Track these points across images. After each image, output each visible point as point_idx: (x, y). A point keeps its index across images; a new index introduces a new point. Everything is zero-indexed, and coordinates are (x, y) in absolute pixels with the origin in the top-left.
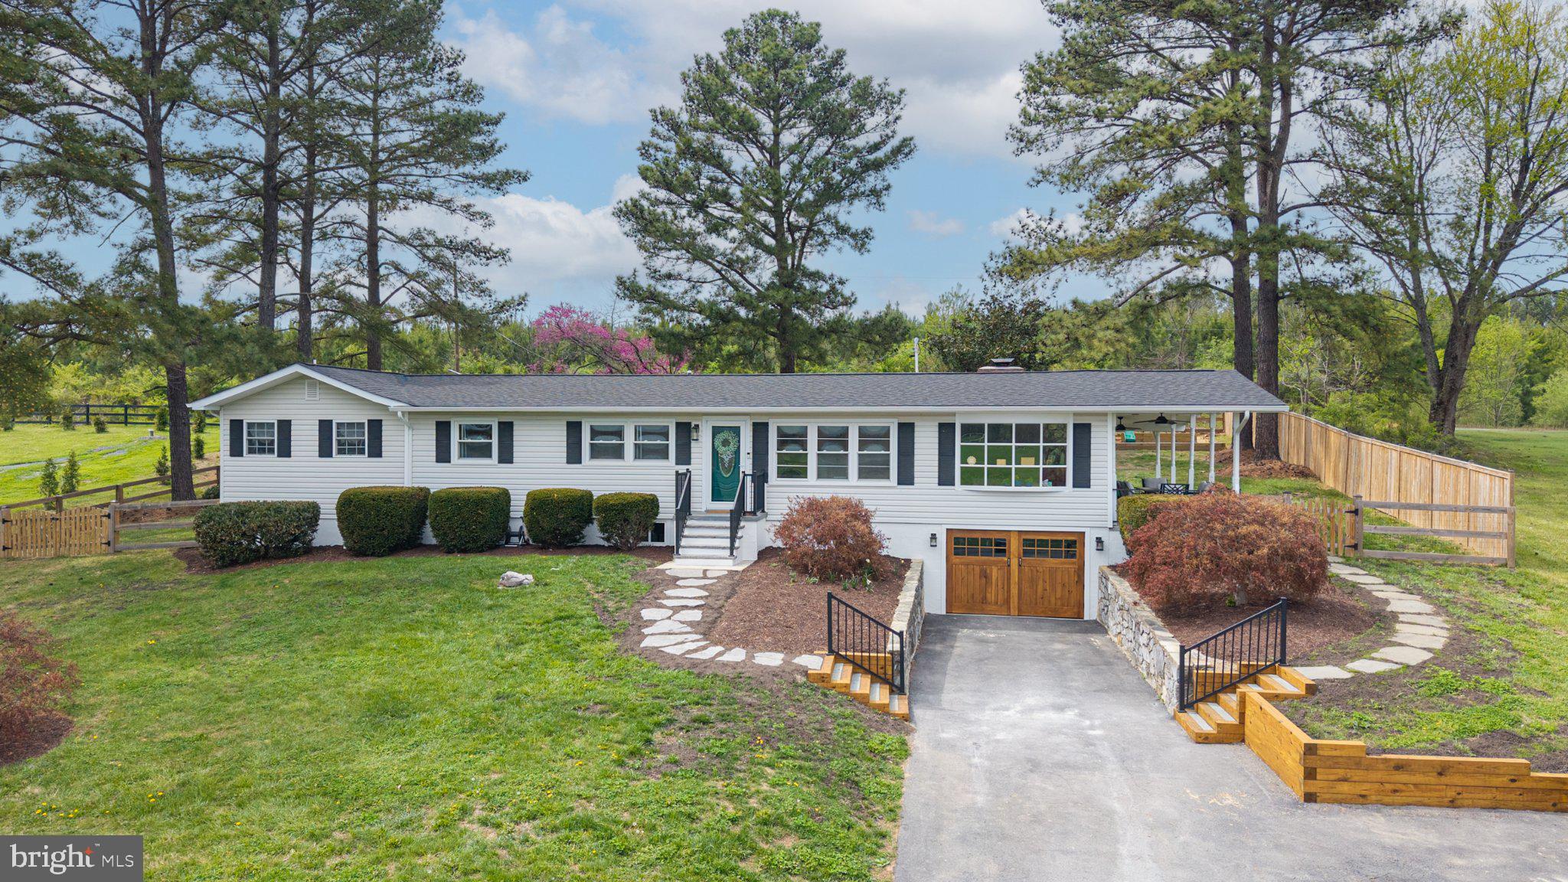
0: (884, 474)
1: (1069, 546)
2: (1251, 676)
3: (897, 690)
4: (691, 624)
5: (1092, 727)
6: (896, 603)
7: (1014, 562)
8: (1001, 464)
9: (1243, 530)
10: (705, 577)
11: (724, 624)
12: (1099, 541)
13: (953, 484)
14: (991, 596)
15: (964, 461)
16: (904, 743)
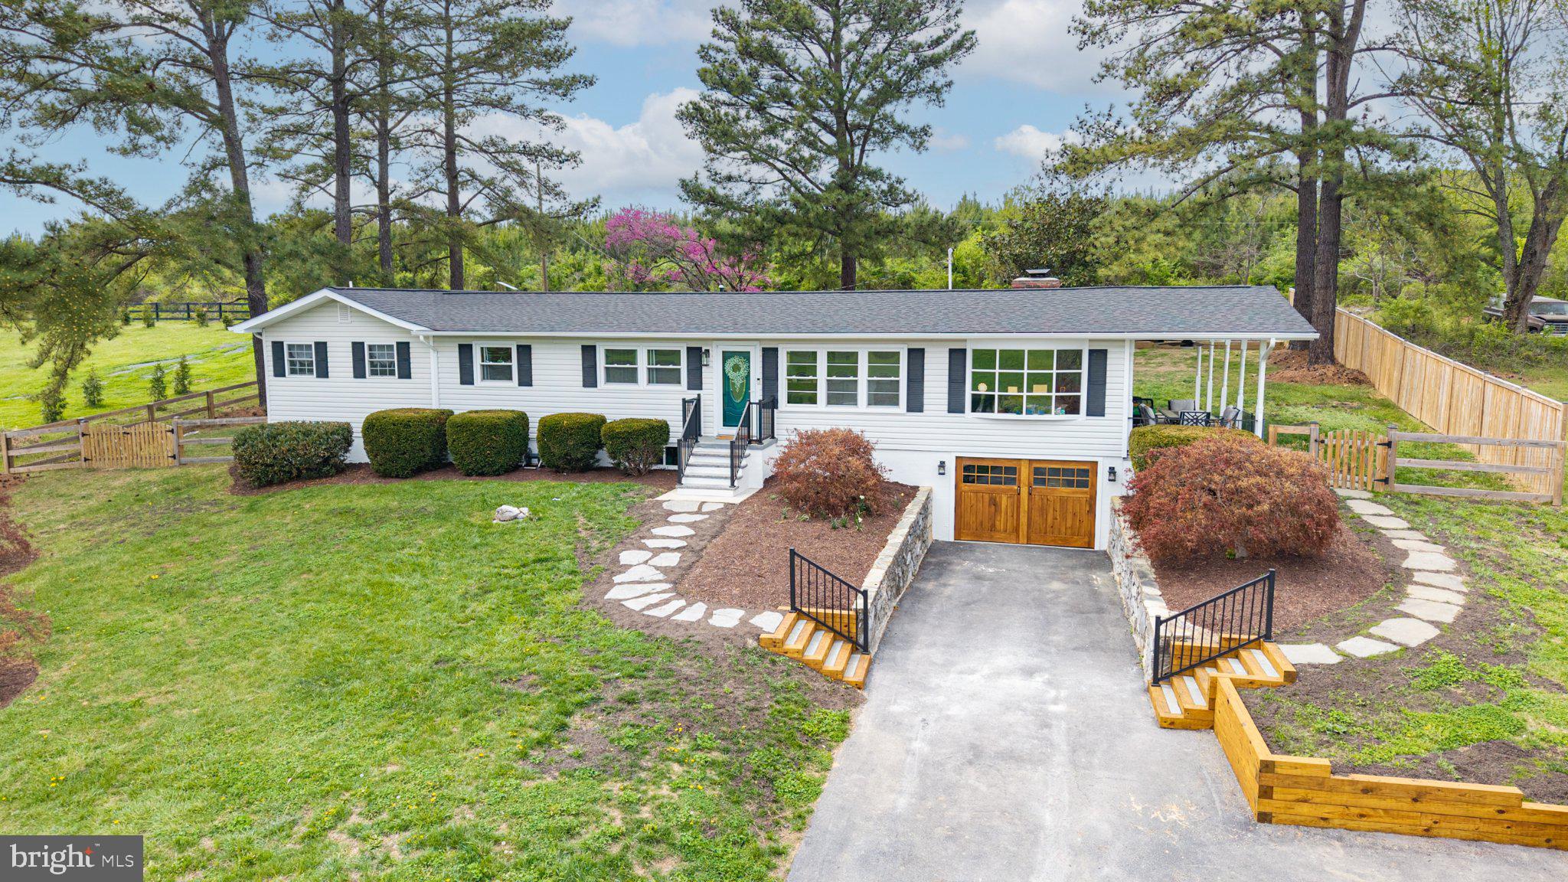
0: (894, 401)
1: (1081, 475)
2: (1232, 650)
3: (860, 647)
4: (665, 570)
5: (1055, 701)
6: (883, 543)
7: (1024, 491)
8: (1012, 391)
9: (1244, 483)
10: (699, 512)
11: (698, 571)
12: (1112, 471)
13: (963, 411)
14: (1000, 524)
15: (975, 387)
16: (845, 720)
